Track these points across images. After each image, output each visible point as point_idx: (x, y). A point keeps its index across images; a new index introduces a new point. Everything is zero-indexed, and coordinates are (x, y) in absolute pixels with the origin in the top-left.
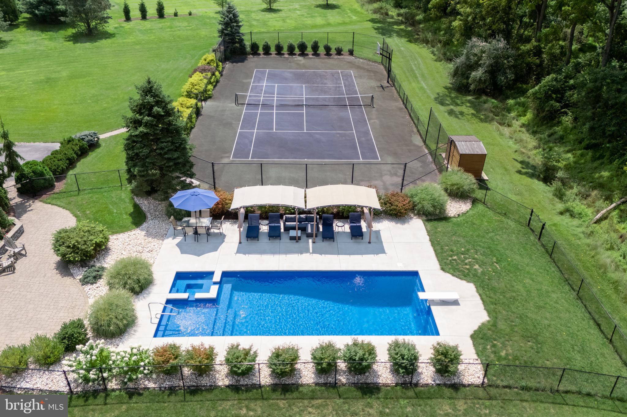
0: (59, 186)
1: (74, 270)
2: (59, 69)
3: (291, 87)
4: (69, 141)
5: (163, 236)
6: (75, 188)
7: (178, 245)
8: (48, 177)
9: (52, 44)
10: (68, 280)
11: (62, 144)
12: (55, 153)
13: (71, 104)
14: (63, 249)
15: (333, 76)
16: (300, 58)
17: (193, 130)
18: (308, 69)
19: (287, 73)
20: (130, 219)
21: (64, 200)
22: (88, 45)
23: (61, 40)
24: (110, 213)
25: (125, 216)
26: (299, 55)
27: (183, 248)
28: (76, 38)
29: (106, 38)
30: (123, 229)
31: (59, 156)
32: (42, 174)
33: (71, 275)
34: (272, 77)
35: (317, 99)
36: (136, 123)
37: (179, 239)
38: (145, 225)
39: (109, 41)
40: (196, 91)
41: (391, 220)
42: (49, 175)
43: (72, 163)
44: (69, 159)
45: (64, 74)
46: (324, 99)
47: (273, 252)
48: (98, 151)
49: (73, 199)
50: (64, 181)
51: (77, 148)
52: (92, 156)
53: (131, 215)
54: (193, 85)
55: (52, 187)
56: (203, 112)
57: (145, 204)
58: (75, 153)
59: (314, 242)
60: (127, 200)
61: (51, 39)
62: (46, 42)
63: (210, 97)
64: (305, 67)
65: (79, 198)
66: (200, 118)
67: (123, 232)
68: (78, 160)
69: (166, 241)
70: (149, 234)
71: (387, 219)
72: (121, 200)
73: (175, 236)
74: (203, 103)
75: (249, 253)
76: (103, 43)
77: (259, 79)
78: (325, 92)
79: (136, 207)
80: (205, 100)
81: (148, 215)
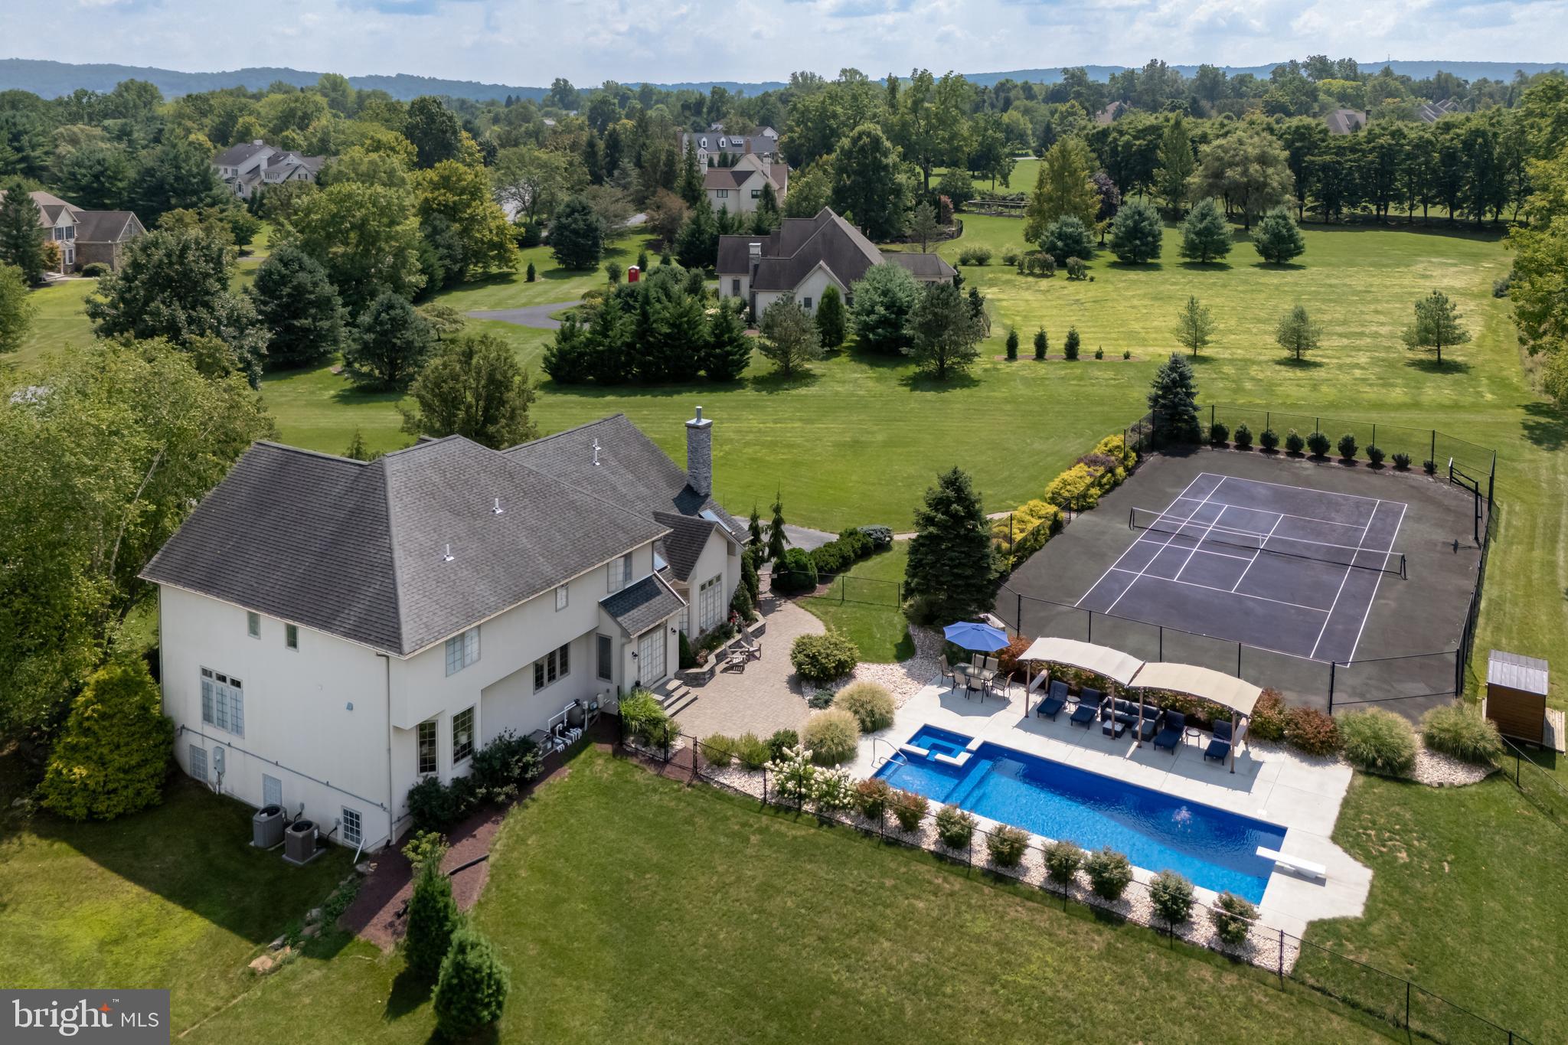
0: (822, 590)
1: (806, 689)
2: (875, 428)
3: (1253, 514)
4: (851, 534)
5: (926, 681)
6: (839, 596)
7: (941, 696)
8: (810, 573)
9: (879, 388)
10: (796, 698)
11: (841, 535)
12: (829, 545)
13: (873, 484)
14: (801, 657)
15: (1358, 507)
16: (1308, 465)
17: (1036, 554)
18: (1310, 486)
19: (1262, 487)
20: (894, 651)
21: (822, 609)
22: (930, 395)
23: (894, 383)
24: (872, 637)
25: (888, 646)
26: (1310, 459)
27: (945, 702)
28: (916, 383)
29: (963, 386)
30: (881, 659)
31: (832, 551)
32: (804, 567)
33: (801, 693)
34: (1226, 492)
35: (1293, 544)
36: (929, 520)
37: (946, 690)
38: (909, 662)
39: (966, 391)
40: (1067, 494)
41: (1296, 755)
42: (813, 572)
43: (845, 564)
44: (843, 557)
45: (880, 437)
46: (1308, 547)
47: (1068, 741)
48: (887, 555)
49: (832, 609)
50: (829, 585)
51: (857, 545)
52: (875, 561)
53: (896, 646)
54: (1065, 483)
55: (812, 588)
56: (1067, 529)
57: (919, 636)
58: (854, 551)
59: (1139, 747)
60: (899, 627)
61: (878, 380)
62: (871, 384)
63: (1090, 508)
64: (1307, 482)
65: (840, 610)
66: (1057, 537)
67: (879, 663)
68: (855, 562)
69: (927, 687)
70: (910, 674)
71: (1289, 750)
72: (891, 624)
73: (942, 684)
74: (1074, 516)
75: (1033, 732)
76: (958, 393)
77: (1199, 491)
78: (1318, 534)
79: (908, 638)
80: (1080, 510)
81: (919, 652)
